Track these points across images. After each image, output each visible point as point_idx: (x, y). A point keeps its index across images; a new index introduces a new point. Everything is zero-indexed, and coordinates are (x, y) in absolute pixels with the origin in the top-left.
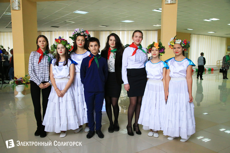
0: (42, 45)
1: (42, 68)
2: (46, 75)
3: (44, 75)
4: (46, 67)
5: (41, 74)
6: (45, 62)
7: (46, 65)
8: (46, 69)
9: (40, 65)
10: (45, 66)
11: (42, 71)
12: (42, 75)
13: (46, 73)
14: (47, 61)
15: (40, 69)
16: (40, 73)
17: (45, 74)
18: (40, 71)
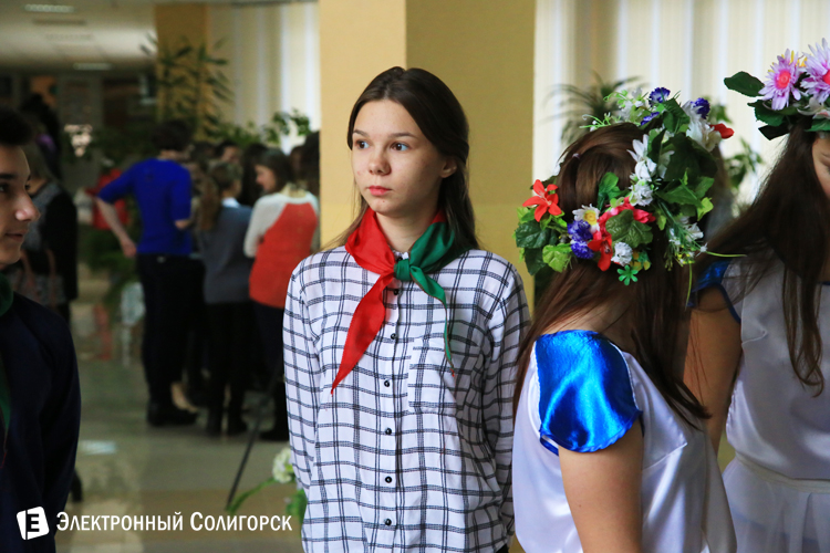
0: (378, 181)
1: (390, 423)
2: (435, 498)
3: (412, 498)
4: (431, 421)
5: (377, 489)
6: (421, 367)
7: (430, 396)
8: (432, 440)
9: (366, 400)
10: (417, 405)
11: (388, 463)
12: (388, 499)
13: (434, 478)
14: (435, 358)
15: (367, 439)
16: (368, 478)
17: (424, 488)
18: (368, 459)
